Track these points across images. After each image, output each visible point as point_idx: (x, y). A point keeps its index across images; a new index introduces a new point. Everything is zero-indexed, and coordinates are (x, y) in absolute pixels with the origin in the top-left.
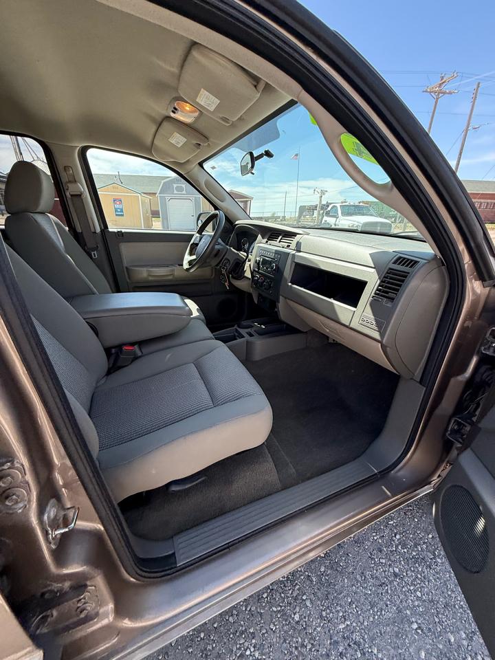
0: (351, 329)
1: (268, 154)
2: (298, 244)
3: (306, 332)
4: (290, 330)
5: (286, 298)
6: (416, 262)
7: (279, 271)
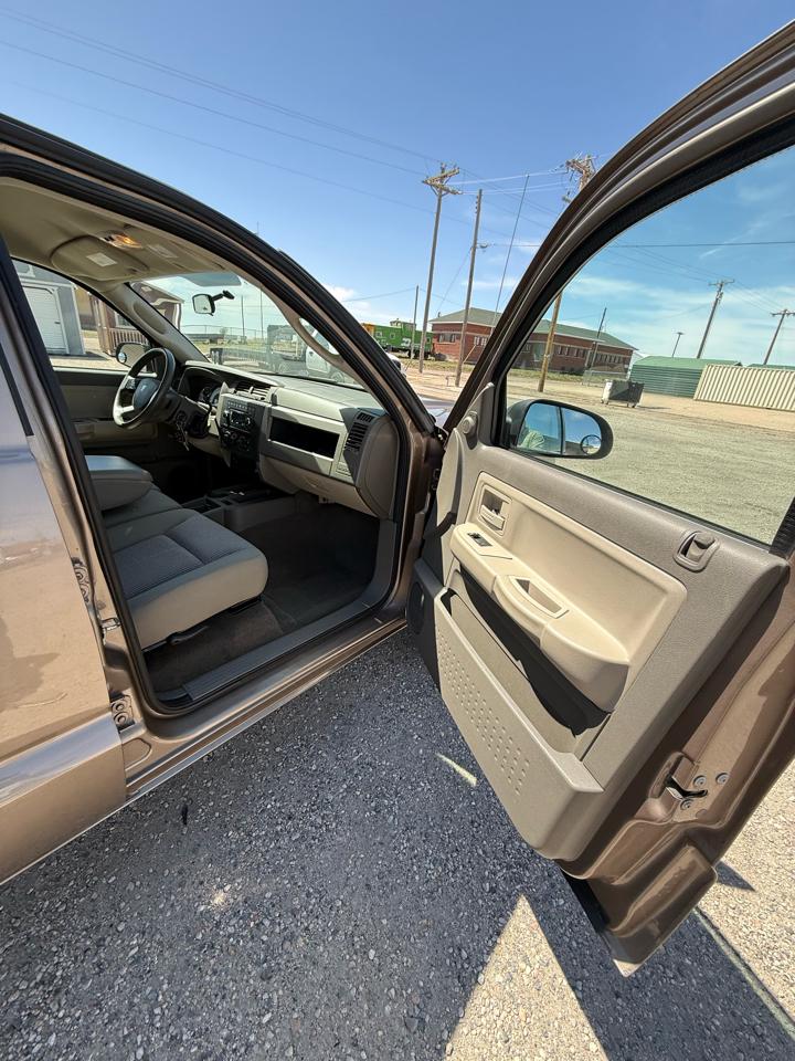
0: (332, 478)
1: (227, 295)
2: (274, 398)
3: (293, 495)
4: (276, 494)
5: (266, 456)
6: (373, 418)
7: (255, 427)
